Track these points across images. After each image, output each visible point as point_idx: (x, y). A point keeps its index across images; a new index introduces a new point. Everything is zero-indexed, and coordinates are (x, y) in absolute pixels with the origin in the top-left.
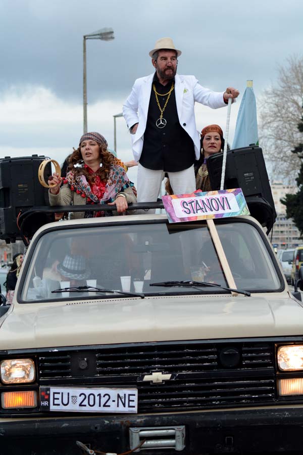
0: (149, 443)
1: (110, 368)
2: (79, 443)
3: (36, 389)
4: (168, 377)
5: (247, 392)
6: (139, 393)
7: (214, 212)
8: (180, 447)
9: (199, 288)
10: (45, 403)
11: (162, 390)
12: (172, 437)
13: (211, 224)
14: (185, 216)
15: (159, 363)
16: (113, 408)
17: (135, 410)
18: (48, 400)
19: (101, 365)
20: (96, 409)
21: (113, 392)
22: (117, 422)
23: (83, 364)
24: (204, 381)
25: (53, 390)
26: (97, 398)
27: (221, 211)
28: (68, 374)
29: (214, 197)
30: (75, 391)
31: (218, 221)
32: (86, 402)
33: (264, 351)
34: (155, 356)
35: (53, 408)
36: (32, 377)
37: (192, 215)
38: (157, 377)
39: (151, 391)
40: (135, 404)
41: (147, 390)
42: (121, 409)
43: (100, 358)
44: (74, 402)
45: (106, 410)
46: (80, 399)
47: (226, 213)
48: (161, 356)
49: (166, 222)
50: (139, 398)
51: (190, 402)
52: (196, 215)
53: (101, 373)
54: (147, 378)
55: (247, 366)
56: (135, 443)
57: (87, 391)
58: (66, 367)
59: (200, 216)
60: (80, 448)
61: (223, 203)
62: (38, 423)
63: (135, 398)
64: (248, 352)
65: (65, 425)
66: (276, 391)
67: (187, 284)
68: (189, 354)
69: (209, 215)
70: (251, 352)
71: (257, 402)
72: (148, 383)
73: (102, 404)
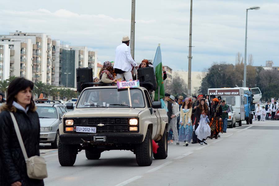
0: (98, 140)
1: (90, 122)
2: (82, 139)
3: (73, 127)
4: (103, 125)
5: (122, 129)
6: (97, 128)
7: (130, 86)
8: (104, 141)
9: (122, 106)
10: (75, 130)
11: (102, 128)
12: (103, 138)
13: (129, 89)
14: (122, 87)
15: (102, 122)
16: (91, 132)
17: (96, 132)
18: (76, 129)
19: (88, 122)
20: (87, 132)
21: (91, 128)
22: (91, 134)
23: (84, 121)
24: (111, 126)
25: (77, 127)
26: (87, 129)
27: (132, 86)
28: (81, 123)
29: (131, 82)
30: (82, 127)
31: (131, 89)
32: (84, 130)
33: (126, 120)
34: (100, 120)
35: (77, 131)
36: (72, 124)
37: (124, 87)
38: (101, 125)
39: (100, 128)
40: (96, 131)
41: (98, 128)
42: (93, 132)
43: (88, 120)
44: (82, 130)
45: (89, 132)
46: (83, 129)
47: (133, 86)
48: (102, 120)
49: (117, 88)
50: (97, 130)
51: (108, 131)
52: (125, 87)
53: (88, 123)
54: (98, 125)
55: (122, 123)
56: (94, 139)
57: (85, 127)
58: (81, 122)
59: (126, 87)
60: (82, 140)
61: (133, 84)
62: (73, 134)
63: (96, 129)
64: (122, 120)
65: (79, 135)
66: (129, 129)
67: (119, 105)
68: (108, 120)
69: (128, 87)
70: (123, 120)
71: (124, 132)
72: (99, 126)
73: (88, 130)
